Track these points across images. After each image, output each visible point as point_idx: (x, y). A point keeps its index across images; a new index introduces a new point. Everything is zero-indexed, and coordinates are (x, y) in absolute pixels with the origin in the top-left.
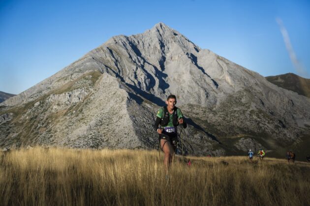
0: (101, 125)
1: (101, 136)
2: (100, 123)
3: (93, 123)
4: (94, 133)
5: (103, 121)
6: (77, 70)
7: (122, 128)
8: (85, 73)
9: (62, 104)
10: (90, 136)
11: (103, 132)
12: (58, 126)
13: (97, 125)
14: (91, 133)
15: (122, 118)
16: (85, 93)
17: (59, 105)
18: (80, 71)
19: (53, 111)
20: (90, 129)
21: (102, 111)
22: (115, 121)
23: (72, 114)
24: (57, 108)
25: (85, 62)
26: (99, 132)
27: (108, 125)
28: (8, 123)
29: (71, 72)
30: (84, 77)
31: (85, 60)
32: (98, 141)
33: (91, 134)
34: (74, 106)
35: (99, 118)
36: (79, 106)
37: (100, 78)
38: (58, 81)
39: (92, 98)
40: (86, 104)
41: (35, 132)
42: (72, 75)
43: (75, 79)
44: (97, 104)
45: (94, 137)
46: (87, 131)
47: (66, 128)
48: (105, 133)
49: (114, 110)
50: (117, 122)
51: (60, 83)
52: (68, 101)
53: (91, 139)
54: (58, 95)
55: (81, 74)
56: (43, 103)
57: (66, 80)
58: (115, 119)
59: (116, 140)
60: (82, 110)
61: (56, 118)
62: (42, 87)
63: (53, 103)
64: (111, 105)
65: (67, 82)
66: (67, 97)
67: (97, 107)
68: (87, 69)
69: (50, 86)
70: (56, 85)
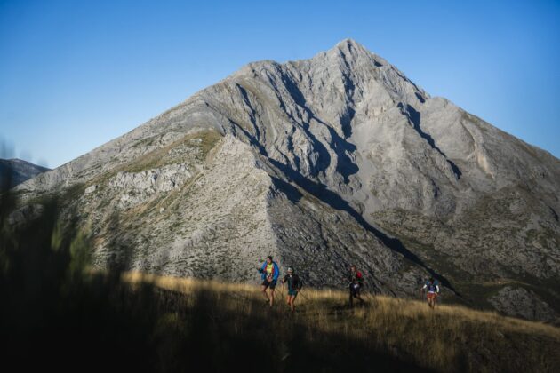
0: (214, 240)
1: (212, 262)
2: (211, 236)
3: (196, 234)
4: (198, 255)
5: (218, 231)
6: (173, 126)
7: (256, 249)
8: (189, 133)
9: (140, 193)
10: (190, 261)
11: (216, 254)
12: (127, 236)
13: (204, 239)
14: (193, 254)
15: (255, 228)
16: (187, 172)
17: (132, 194)
18: (180, 128)
19: (121, 206)
20: (190, 246)
21: (218, 212)
22: (241, 233)
23: (158, 214)
24: (129, 201)
25: (191, 111)
26: (208, 254)
27: (227, 241)
29: (161, 130)
30: (186, 142)
31: (192, 106)
32: (206, 271)
33: (192, 257)
34: (163, 197)
35: (209, 226)
36: (172, 199)
37: (217, 144)
38: (135, 146)
39: (199, 183)
40: (187, 194)
42: (162, 135)
43: (168, 144)
44: (208, 196)
45: (197, 262)
46: (185, 249)
47: (143, 242)
48: (220, 257)
49: (241, 212)
50: (245, 235)
51: (138, 151)
52: (152, 187)
53: (191, 266)
54: (132, 175)
55: (180, 136)
56: (102, 189)
57: (150, 144)
58: (242, 229)
60: (178, 207)
62: (103, 156)
63: (122, 189)
64: (237, 200)
65: (151, 148)
66: (149, 179)
67: (207, 204)
68: (193, 126)
69: (118, 155)
70: (129, 154)
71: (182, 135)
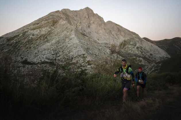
0: (59, 43)
1: (59, 49)
2: (58, 42)
3: (54, 41)
4: (54, 47)
5: (60, 41)
6: (44, 20)
7: (72, 44)
8: (49, 21)
9: (35, 35)
10: (52, 49)
11: (60, 47)
12: (32, 45)
13: (56, 43)
14: (52, 47)
15: (71, 39)
16: (49, 29)
17: (33, 35)
18: (46, 20)
19: (30, 38)
20: (52, 45)
21: (59, 36)
22: (67, 41)
23: (41, 39)
24: (32, 37)
25: (49, 16)
26: (57, 47)
27: (63, 43)
28: (3, 44)
29: (41, 21)
30: (48, 23)
31: (49, 15)
32: (57, 51)
33: (52, 48)
34: (42, 35)
35: (57, 40)
36: (45, 35)
37: (57, 23)
38: (34, 25)
39: (53, 31)
40: (49, 34)
41: (18, 48)
42: (41, 22)
43: (43, 24)
44: (56, 33)
45: (54, 49)
46: (50, 46)
47: (37, 46)
48: (61, 47)
49: (66, 36)
50: (68, 41)
51: (34, 26)
52: (39, 33)
53: (52, 50)
54: (33, 31)
55: (46, 22)
56: (24, 35)
57: (38, 24)
58: (67, 40)
59: (69, 51)
60: (47, 37)
61: (31, 42)
62: (25, 28)
63: (30, 34)
64: (65, 33)
65: (38, 25)
66: (38, 31)
67: (56, 35)
68: (50, 19)
69: (29, 27)
70: (32, 27)
71: (47, 21)
